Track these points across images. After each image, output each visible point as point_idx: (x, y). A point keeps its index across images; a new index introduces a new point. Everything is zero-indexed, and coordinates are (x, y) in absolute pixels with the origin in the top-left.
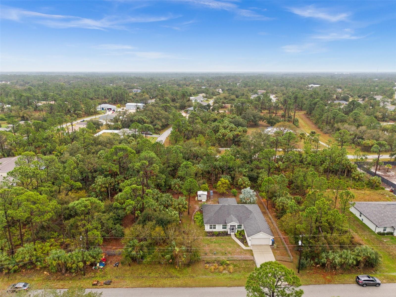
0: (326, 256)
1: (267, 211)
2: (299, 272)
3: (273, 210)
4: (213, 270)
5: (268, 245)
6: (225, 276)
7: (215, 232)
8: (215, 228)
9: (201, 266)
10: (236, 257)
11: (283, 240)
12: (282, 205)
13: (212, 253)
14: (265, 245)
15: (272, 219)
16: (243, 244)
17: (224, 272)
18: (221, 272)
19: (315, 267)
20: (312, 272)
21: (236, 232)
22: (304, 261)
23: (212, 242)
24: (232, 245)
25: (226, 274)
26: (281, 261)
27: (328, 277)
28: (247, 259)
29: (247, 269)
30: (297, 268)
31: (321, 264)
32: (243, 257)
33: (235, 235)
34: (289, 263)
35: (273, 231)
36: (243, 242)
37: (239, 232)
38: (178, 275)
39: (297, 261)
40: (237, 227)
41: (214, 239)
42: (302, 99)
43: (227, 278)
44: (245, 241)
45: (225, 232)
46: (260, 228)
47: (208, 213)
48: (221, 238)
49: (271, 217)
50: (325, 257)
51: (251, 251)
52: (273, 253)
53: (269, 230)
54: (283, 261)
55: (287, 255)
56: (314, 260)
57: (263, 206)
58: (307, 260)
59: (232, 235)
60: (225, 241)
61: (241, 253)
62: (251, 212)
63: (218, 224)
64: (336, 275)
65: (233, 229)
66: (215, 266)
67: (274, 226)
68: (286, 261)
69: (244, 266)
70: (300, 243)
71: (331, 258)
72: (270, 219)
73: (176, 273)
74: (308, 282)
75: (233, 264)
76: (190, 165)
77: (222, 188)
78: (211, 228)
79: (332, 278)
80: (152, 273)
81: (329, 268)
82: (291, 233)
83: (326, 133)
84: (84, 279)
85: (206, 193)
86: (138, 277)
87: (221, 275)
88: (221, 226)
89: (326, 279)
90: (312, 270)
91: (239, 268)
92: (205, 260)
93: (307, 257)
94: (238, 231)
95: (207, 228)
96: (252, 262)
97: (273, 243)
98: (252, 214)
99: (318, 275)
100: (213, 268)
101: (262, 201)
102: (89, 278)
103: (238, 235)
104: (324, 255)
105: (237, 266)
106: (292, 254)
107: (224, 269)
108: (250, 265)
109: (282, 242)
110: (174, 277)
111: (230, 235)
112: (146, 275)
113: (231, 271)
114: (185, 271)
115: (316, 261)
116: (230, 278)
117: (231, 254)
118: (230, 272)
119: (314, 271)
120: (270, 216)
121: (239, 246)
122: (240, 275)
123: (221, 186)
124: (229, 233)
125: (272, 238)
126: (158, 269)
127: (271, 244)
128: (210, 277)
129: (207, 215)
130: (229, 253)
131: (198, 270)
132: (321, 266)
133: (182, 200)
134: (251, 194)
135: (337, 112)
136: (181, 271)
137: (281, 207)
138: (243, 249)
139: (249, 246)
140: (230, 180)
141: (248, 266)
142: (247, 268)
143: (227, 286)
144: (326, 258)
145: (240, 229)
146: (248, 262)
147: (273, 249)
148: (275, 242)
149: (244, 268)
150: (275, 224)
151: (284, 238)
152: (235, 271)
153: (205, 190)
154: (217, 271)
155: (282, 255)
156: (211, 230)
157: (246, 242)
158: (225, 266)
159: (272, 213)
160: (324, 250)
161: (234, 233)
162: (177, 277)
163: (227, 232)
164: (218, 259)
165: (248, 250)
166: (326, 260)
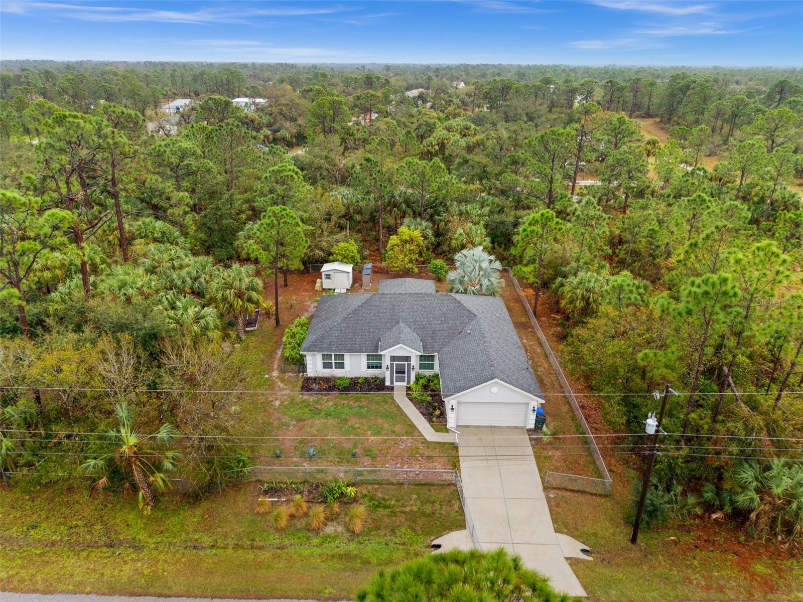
0: (756, 479)
1: (534, 321)
2: (634, 540)
3: (554, 319)
4: (283, 522)
5: (522, 428)
6: (330, 548)
7: (340, 378)
8: (341, 366)
9: (242, 501)
10: (388, 470)
11: (580, 413)
12: (583, 298)
13: (302, 455)
14: (509, 427)
15: (547, 346)
16: (430, 421)
17: (330, 529)
18: (317, 531)
19: (701, 517)
20: (688, 539)
21: (413, 379)
22: (657, 497)
23: (316, 412)
24: (386, 426)
25: (337, 535)
26: (566, 490)
27: (759, 568)
28: (431, 479)
29: (421, 521)
30: (627, 522)
31: (728, 509)
32: (416, 470)
33: (409, 389)
34: (598, 499)
35: (547, 380)
36: (428, 416)
37: (421, 381)
38: (143, 536)
39: (628, 495)
40: (415, 362)
41: (329, 402)
42: (650, 88)
43: (333, 556)
44: (438, 412)
45: (375, 379)
46: (491, 366)
47: (326, 319)
48: (357, 400)
49: (543, 338)
50: (755, 484)
51: (454, 447)
52: (537, 458)
53: (527, 375)
54: (573, 491)
55: (592, 467)
56: (697, 491)
57: (523, 306)
58: (668, 489)
59: (395, 392)
60: (364, 411)
61: (412, 456)
62: (471, 316)
63: (350, 351)
64: (793, 556)
65: (400, 371)
66: (298, 506)
67: (550, 365)
68: (583, 492)
69: (415, 509)
70: (651, 424)
71: (777, 491)
72: (541, 345)
73: (136, 530)
74: (674, 588)
75: (372, 499)
76: (291, 173)
77: (401, 257)
78: (327, 365)
79: (779, 571)
80: (44, 525)
81: (762, 526)
82: (614, 385)
83: (710, 155)
85: (349, 268)
87: (315, 541)
88: (363, 360)
89: (753, 575)
90: (688, 531)
91: (393, 514)
92: (266, 477)
93: (671, 479)
94: (418, 378)
95: (315, 366)
96: (448, 491)
97: (540, 421)
98: (474, 322)
99: (717, 554)
100: (284, 511)
101: (522, 294)
103: (419, 388)
104: (748, 474)
105: (385, 507)
106: (609, 465)
107: (331, 518)
108: (437, 506)
109: (574, 418)
110: (121, 544)
111: (392, 389)
113: (358, 526)
114: (173, 522)
115: (709, 495)
116: (347, 556)
117: (374, 458)
118: (353, 532)
119: (699, 538)
120: (541, 334)
121: (412, 429)
122: (391, 545)
123: (396, 249)
124: (388, 383)
125: (536, 402)
126: (77, 507)
127: (531, 424)
129: (320, 325)
130: (368, 452)
131: (230, 518)
132: (728, 517)
133: (240, 273)
134: (485, 265)
135: (743, 100)
136: (157, 520)
137: (580, 304)
138: (425, 441)
139: (447, 431)
140: (430, 233)
141: (428, 508)
142: (424, 514)
144: (758, 491)
145: (427, 373)
146: (434, 493)
147: (537, 444)
148: (548, 419)
149: (412, 517)
150: (554, 361)
151: (582, 407)
152: (374, 527)
153: (345, 259)
154: (302, 523)
155: (572, 465)
156: (327, 373)
157: (443, 415)
158: (336, 507)
159: (550, 326)
160: (745, 457)
161: (405, 384)
162: (137, 546)
163: (384, 379)
164: (319, 476)
165: (445, 444)
166: (757, 497)
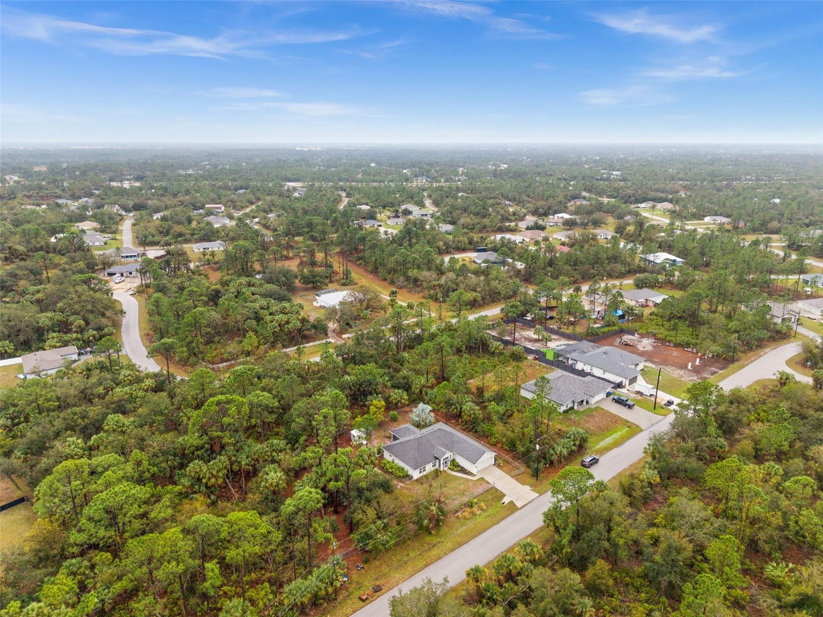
2: (537, 480)
4: (468, 516)
5: (491, 465)
6: (483, 517)
7: (426, 475)
8: (424, 470)
9: (452, 519)
10: (475, 492)
13: (451, 500)
14: (489, 466)
16: (468, 475)
17: (478, 513)
18: (476, 515)
21: (449, 465)
25: (481, 513)
28: (487, 489)
29: (495, 499)
32: (481, 488)
33: (449, 469)
36: (466, 474)
37: (452, 464)
38: (439, 540)
44: (466, 471)
45: (436, 470)
51: (482, 478)
52: (503, 471)
59: (447, 471)
61: (475, 486)
63: (428, 463)
65: (446, 463)
66: (467, 511)
69: (491, 498)
73: (435, 540)
75: (480, 501)
78: (420, 472)
80: (410, 553)
84: (340, 603)
86: (400, 566)
87: (478, 517)
88: (431, 465)
91: (488, 501)
95: (417, 474)
97: (495, 460)
100: (465, 514)
102: (344, 599)
105: (485, 501)
108: (495, 494)
110: (437, 544)
111: (444, 471)
112: (405, 559)
113: (484, 508)
114: (441, 532)
116: (488, 516)
117: (469, 491)
118: (484, 510)
121: (466, 479)
124: (442, 470)
126: (411, 545)
127: (494, 463)
128: (470, 524)
130: (465, 491)
131: (453, 524)
138: (474, 481)
139: (475, 475)
141: (494, 496)
143: (495, 524)
146: (491, 492)
147: (499, 466)
152: (487, 506)
154: (472, 514)
156: (422, 474)
157: (469, 471)
158: (476, 506)
161: (447, 467)
162: (439, 542)
163: (439, 469)
164: (462, 502)
165: (479, 479)
